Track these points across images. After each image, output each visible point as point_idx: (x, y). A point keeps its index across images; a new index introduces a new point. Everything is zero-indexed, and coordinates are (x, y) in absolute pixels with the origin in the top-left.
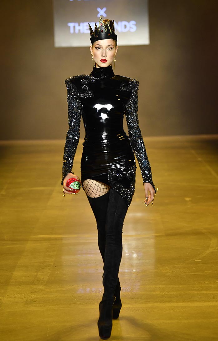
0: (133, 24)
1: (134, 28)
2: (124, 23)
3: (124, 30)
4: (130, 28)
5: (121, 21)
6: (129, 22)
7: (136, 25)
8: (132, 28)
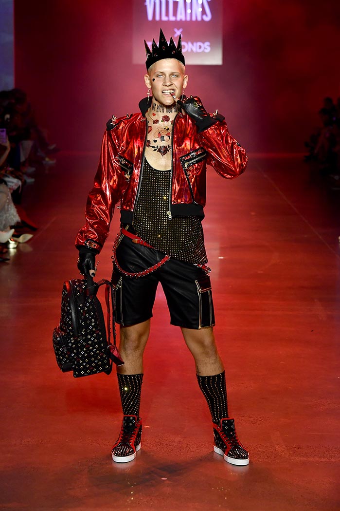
0: (207, 45)
1: (208, 50)
2: (199, 44)
3: (199, 51)
4: (205, 48)
5: (197, 41)
6: (204, 43)
7: (210, 46)
8: (207, 49)
